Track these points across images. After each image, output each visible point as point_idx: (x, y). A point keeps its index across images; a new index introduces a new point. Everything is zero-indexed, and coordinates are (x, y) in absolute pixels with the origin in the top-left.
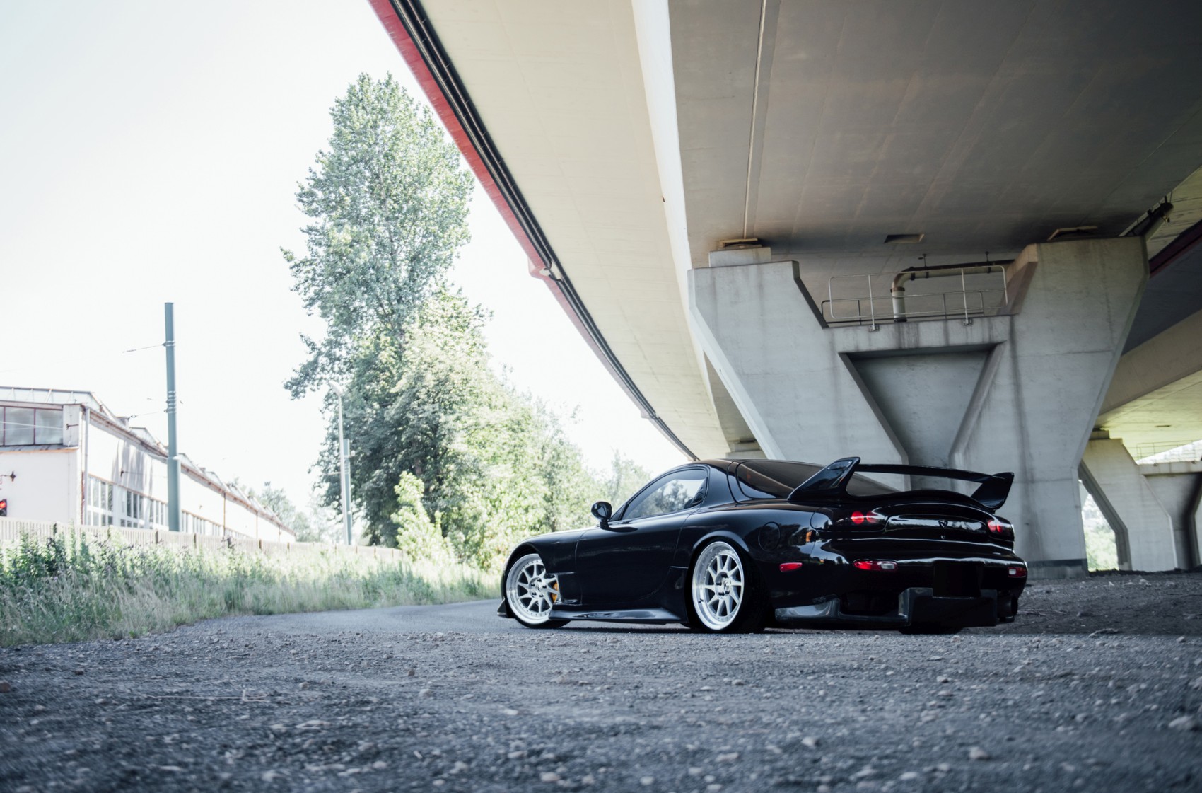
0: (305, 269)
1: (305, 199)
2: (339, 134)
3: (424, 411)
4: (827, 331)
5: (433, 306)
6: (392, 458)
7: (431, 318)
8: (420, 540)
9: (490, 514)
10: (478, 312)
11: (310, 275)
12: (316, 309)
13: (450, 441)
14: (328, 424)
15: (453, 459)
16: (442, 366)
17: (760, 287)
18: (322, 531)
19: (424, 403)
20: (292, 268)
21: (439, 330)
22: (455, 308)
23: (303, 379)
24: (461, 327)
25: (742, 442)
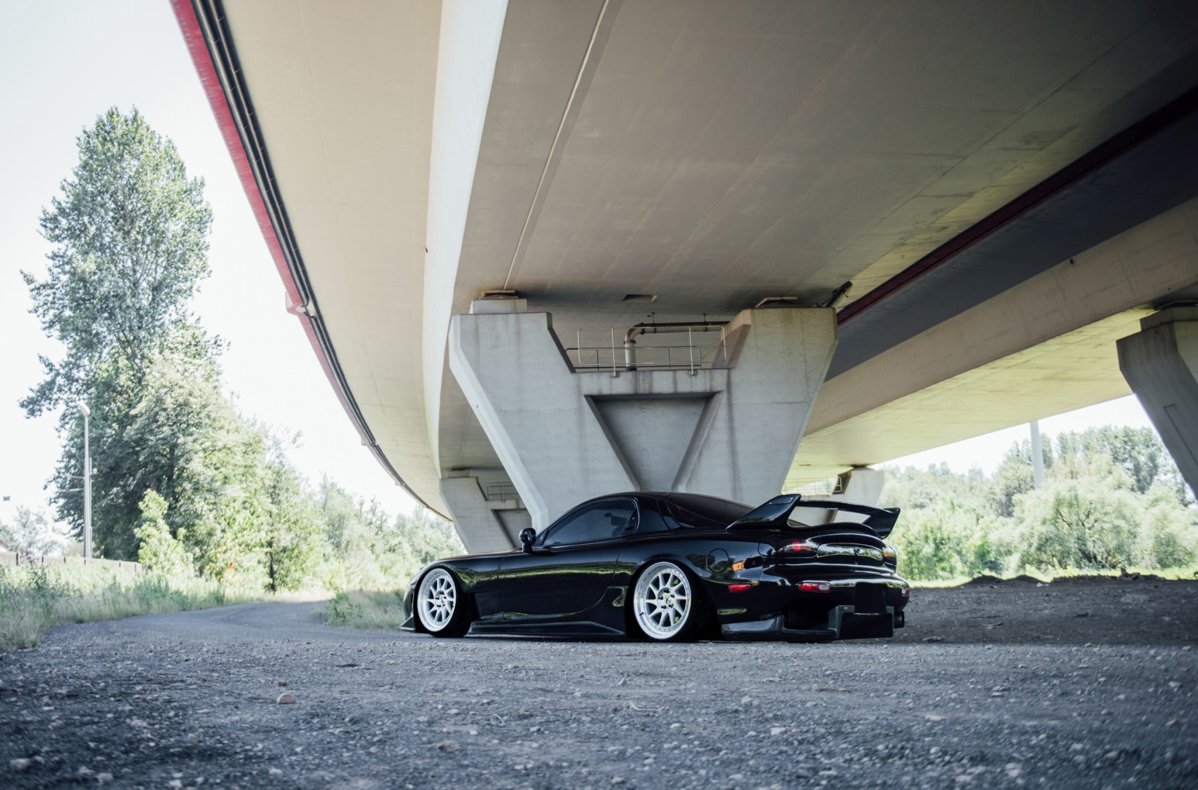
0: (44, 292)
1: (49, 225)
2: (85, 166)
3: (163, 433)
4: (574, 374)
5: (174, 334)
6: (130, 476)
7: (170, 345)
8: (161, 554)
9: (224, 531)
10: (216, 343)
11: (50, 299)
12: (56, 332)
13: (188, 461)
14: (65, 443)
15: (190, 478)
16: (181, 391)
18: (30, 545)
19: (163, 425)
20: (32, 290)
21: (177, 357)
22: (194, 337)
23: (39, 398)
24: (199, 355)
25: (454, 469)
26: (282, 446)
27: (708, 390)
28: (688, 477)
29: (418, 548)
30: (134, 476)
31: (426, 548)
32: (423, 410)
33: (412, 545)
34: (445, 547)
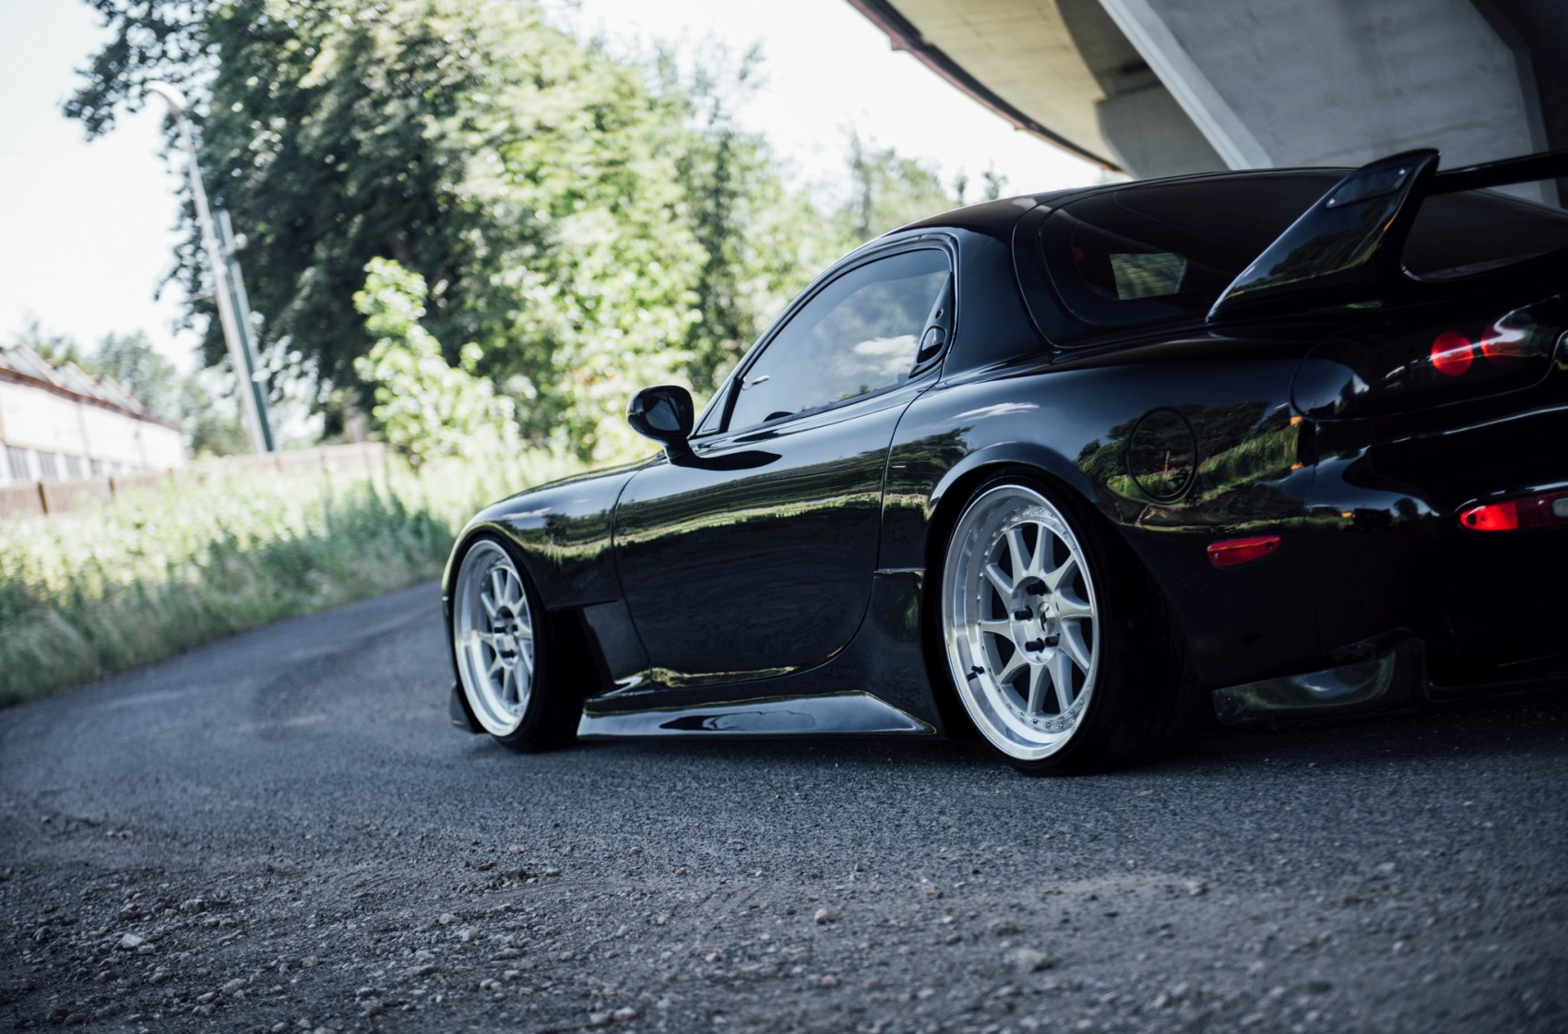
3: (387, 119)
6: (337, 236)
9: (578, 327)
15: (475, 217)
16: (408, 8)
19: (384, 100)
23: (101, 88)
26: (718, 90)
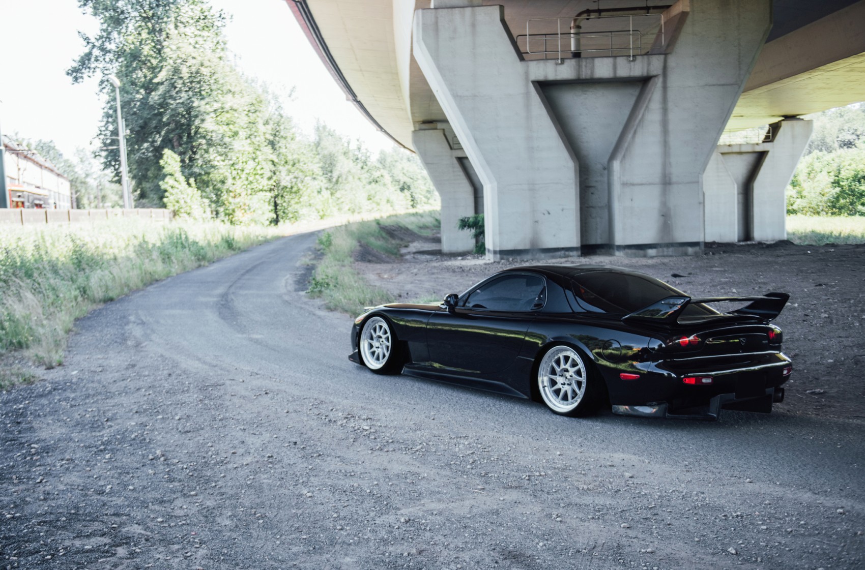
3: (180, 98)
4: (523, 63)
5: (186, 10)
6: (157, 133)
7: (183, 20)
8: (182, 202)
9: (234, 178)
10: (220, 16)
12: (89, 9)
13: (202, 121)
14: (104, 105)
15: (205, 135)
16: (194, 61)
17: (473, 25)
18: (87, 175)
21: (190, 30)
22: (202, 12)
23: (81, 67)
24: (207, 27)
25: (425, 122)
26: (280, 100)
27: (645, 74)
28: (623, 153)
29: (397, 178)
30: (159, 133)
31: (403, 179)
32: (397, 74)
33: (392, 176)
34: (419, 177)
